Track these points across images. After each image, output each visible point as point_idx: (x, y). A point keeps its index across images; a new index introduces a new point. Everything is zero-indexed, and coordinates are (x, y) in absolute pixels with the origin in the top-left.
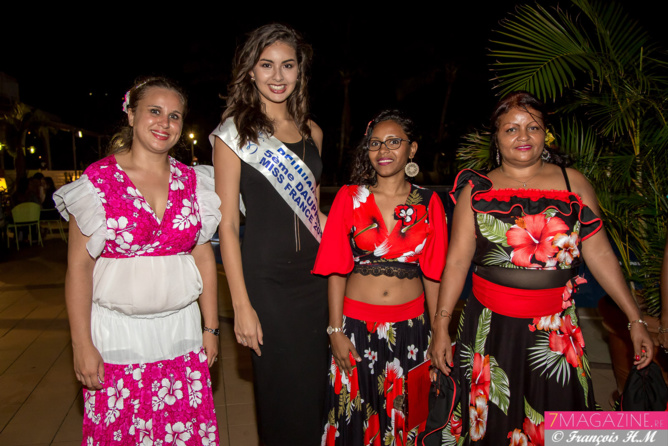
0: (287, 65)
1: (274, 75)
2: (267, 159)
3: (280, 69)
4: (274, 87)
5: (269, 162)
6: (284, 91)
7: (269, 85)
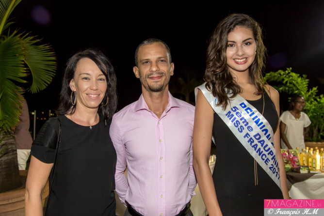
0: (247, 43)
1: (237, 51)
2: (233, 113)
3: (242, 47)
4: (237, 60)
5: (233, 115)
6: (245, 62)
7: (234, 59)
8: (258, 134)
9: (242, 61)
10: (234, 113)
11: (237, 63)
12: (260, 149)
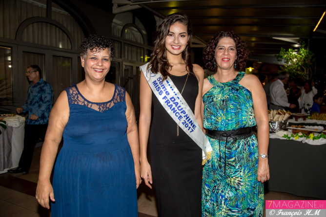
0: (182, 35)
1: (175, 40)
4: (174, 47)
7: (171, 45)
8: (173, 97)
9: (177, 47)
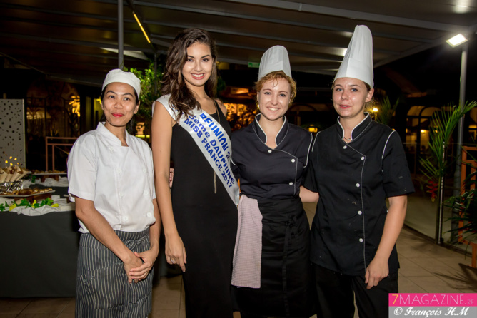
7: (192, 74)
8: (214, 141)
9: (199, 76)
10: (193, 121)
11: (195, 78)
12: (214, 155)
